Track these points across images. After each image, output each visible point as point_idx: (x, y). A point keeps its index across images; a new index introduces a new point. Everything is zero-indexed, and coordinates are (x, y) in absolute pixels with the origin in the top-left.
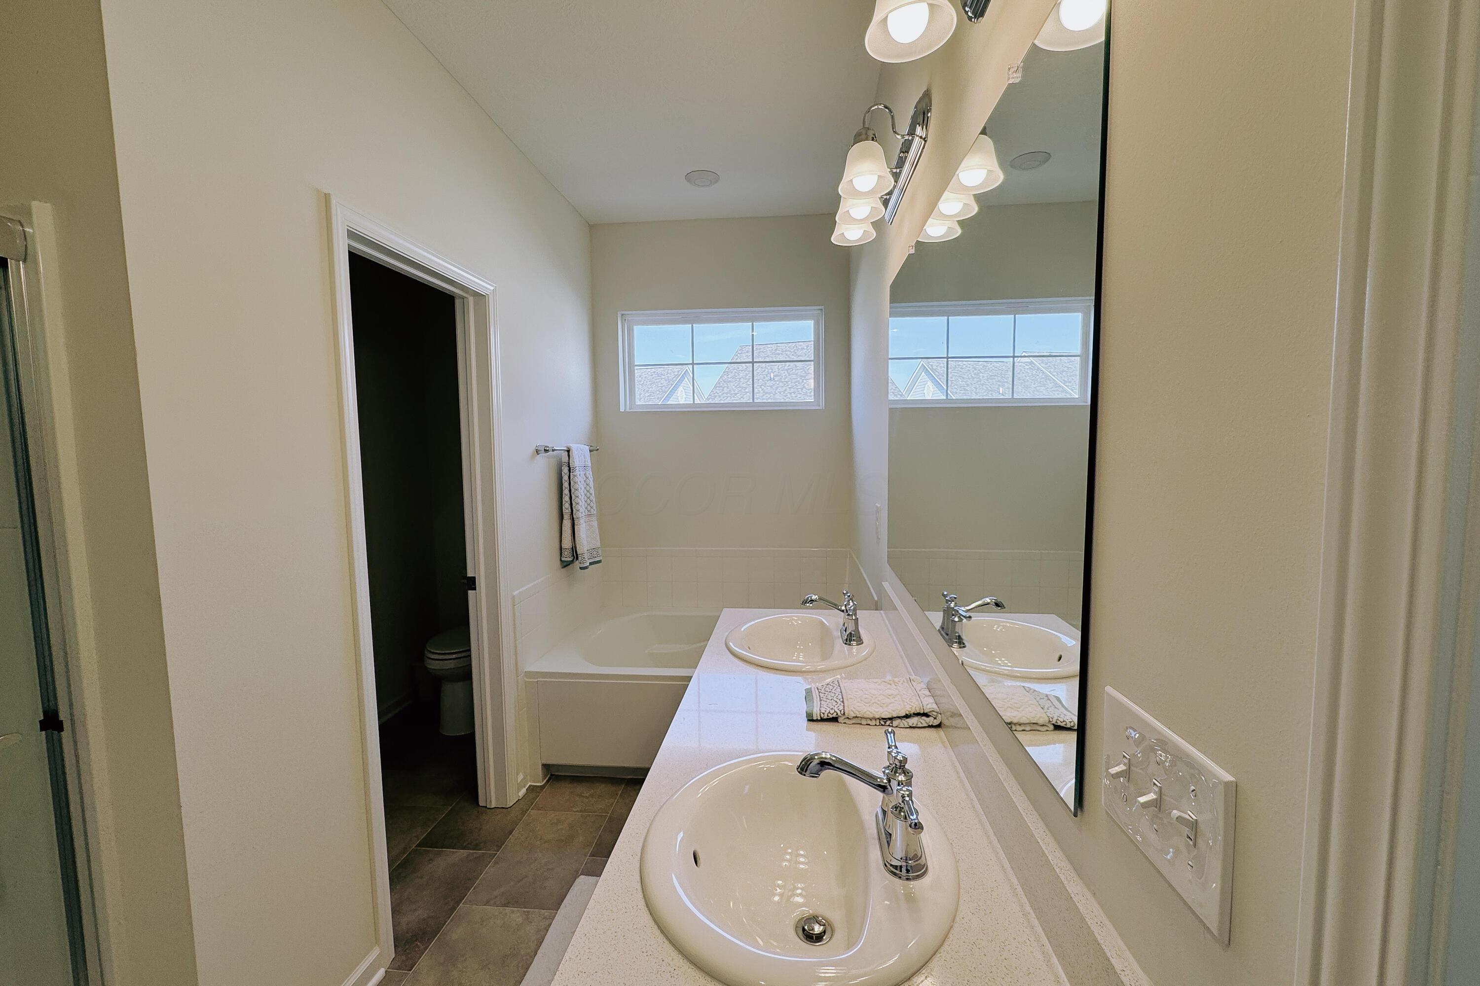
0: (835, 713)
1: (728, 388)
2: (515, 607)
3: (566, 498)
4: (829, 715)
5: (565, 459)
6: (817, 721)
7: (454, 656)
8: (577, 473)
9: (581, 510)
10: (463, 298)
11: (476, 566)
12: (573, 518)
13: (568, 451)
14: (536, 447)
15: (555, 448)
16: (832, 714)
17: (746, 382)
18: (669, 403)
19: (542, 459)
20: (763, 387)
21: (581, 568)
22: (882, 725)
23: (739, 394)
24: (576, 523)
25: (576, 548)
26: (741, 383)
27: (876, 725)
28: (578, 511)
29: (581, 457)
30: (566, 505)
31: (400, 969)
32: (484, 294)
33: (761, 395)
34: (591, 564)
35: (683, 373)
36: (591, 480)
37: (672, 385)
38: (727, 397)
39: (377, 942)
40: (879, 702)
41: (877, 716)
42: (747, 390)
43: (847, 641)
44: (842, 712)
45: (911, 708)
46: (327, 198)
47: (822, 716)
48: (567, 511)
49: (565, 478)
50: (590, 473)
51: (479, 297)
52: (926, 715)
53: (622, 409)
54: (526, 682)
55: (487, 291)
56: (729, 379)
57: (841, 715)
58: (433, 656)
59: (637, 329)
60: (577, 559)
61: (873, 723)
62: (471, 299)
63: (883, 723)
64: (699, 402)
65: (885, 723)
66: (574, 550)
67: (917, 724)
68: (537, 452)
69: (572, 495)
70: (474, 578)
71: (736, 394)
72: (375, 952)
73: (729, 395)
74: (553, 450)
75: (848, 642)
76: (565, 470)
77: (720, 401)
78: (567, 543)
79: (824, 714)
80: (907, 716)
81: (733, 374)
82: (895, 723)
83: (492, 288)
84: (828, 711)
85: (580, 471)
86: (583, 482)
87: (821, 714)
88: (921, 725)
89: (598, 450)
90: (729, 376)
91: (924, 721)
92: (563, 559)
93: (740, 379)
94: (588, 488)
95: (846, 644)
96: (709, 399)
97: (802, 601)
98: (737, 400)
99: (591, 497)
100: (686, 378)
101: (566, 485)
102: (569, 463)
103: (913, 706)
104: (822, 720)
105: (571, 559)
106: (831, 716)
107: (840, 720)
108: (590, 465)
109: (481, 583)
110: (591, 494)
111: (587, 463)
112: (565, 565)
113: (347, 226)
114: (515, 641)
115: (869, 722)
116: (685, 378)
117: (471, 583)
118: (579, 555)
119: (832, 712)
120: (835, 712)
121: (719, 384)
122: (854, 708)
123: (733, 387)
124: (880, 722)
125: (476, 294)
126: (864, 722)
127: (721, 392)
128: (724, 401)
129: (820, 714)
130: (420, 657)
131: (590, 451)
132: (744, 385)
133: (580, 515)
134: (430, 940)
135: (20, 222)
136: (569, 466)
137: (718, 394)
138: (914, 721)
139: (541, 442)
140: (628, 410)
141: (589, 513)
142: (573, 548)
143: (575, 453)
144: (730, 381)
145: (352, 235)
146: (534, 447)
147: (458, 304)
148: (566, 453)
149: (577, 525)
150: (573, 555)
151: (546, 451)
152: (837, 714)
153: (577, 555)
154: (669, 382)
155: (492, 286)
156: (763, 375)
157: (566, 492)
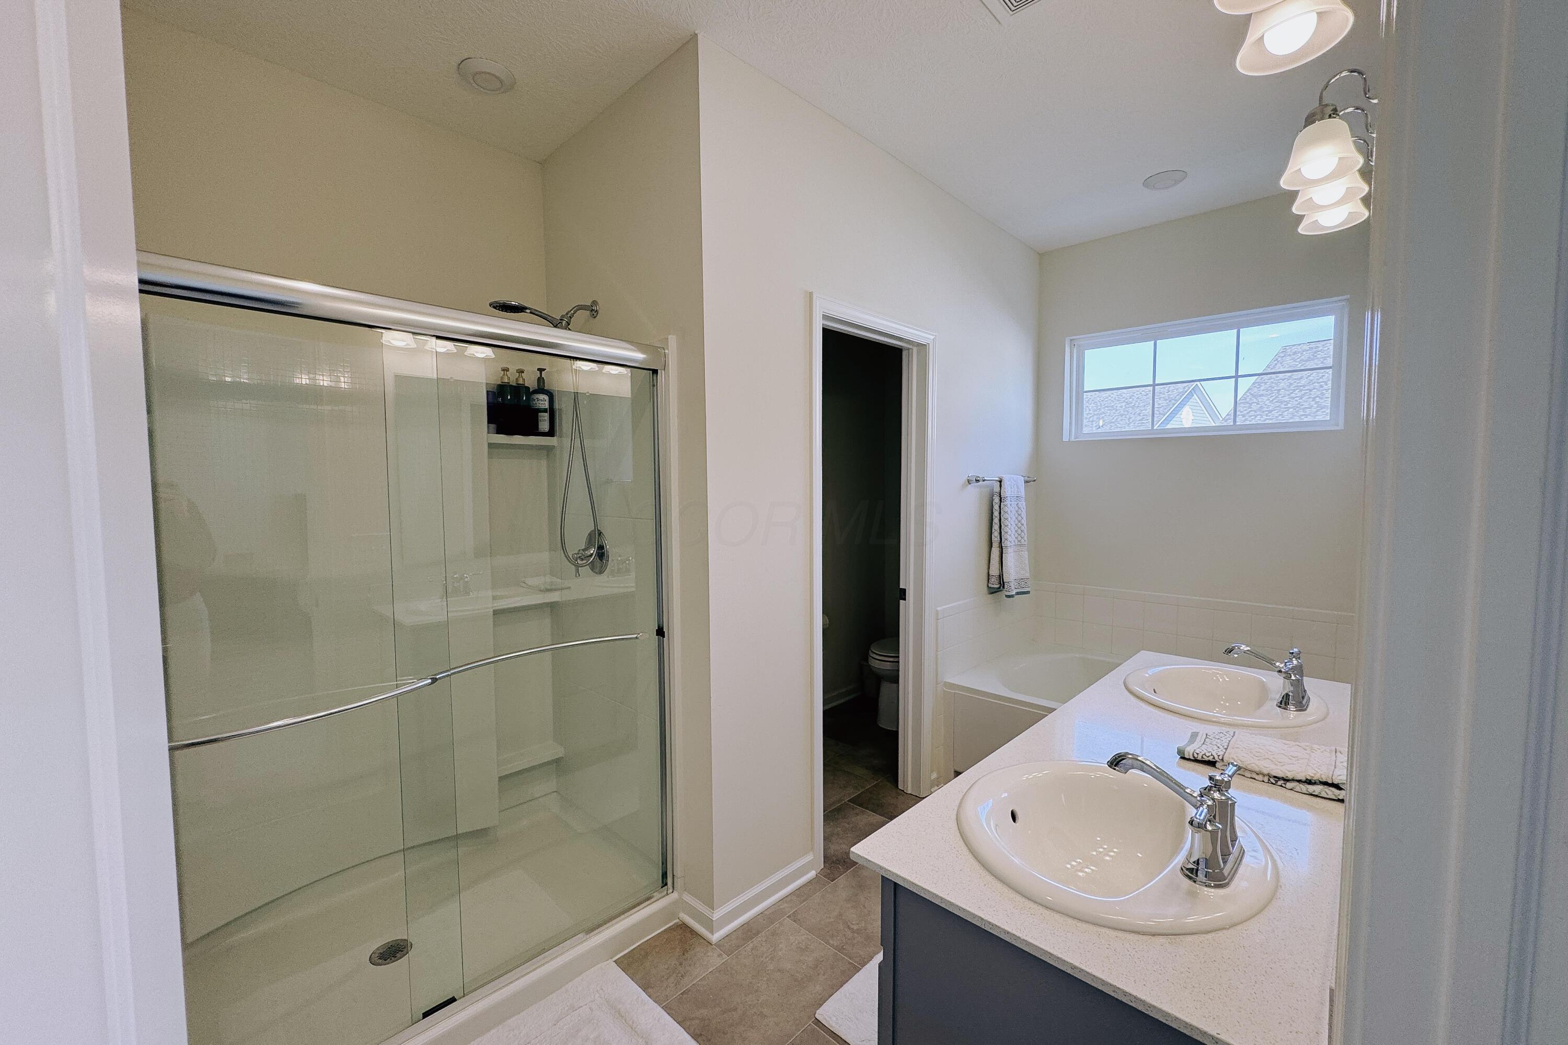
0: (1212, 757)
1: (1258, 404)
2: (939, 621)
3: (996, 527)
4: (1204, 756)
5: (997, 489)
6: (1189, 759)
7: (891, 659)
8: (1008, 502)
9: (1010, 539)
10: (908, 349)
11: (907, 580)
12: (1002, 547)
13: (1000, 482)
14: (968, 477)
15: (985, 478)
16: (1208, 757)
17: (1289, 395)
18: (1169, 426)
19: (973, 490)
20: (1318, 399)
21: (1006, 596)
22: (1272, 783)
23: (1276, 411)
24: (1004, 552)
25: (1002, 575)
26: (1280, 396)
27: (1263, 781)
28: (1006, 539)
29: (1014, 488)
30: (996, 534)
31: (825, 877)
32: (925, 344)
33: (1315, 410)
34: (1018, 593)
35: (1190, 390)
36: (1024, 511)
37: (1174, 404)
38: (1256, 416)
39: (812, 849)
40: (1273, 760)
41: (1266, 772)
42: (1289, 405)
43: (1281, 704)
44: (1221, 758)
45: (1315, 774)
46: (811, 294)
47: (1196, 755)
48: (996, 539)
49: (996, 507)
50: (1023, 504)
51: (922, 347)
52: (1337, 787)
53: (1065, 439)
54: (944, 691)
55: (927, 341)
56: (1262, 392)
57: (1218, 760)
58: (874, 656)
59: (1088, 353)
60: (1004, 587)
61: (1260, 778)
62: (915, 349)
63: (1274, 782)
64: (1214, 425)
65: (1277, 782)
66: (1001, 577)
67: (1320, 793)
68: (968, 482)
69: (1002, 524)
70: (905, 590)
71: (1270, 411)
72: (809, 857)
73: (1258, 413)
74: (984, 481)
75: (1283, 705)
76: (997, 500)
77: (1244, 421)
78: (995, 571)
79: (1198, 754)
80: (1309, 782)
81: (1267, 386)
82: (1289, 785)
83: (932, 337)
84: (1203, 753)
85: (1011, 501)
86: (1014, 512)
87: (1195, 754)
88: (1325, 796)
89: (1034, 481)
90: (1262, 388)
91: (1331, 792)
92: (990, 585)
93: (1279, 390)
94: (1020, 518)
95: (1280, 707)
96: (1228, 419)
97: (1226, 649)
98: (1272, 419)
99: (1023, 527)
100: (1195, 395)
101: (996, 514)
102: (1000, 493)
103: (1318, 772)
104: (1196, 761)
105: (997, 586)
106: (1207, 759)
107: (1217, 765)
108: (1023, 494)
109: (910, 595)
110: (1023, 525)
111: (1019, 493)
112: (992, 591)
113: (823, 312)
114: (937, 651)
115: (1254, 776)
116: (1193, 395)
117: (903, 594)
118: (1005, 583)
119: (1208, 754)
120: (1212, 755)
121: (1245, 399)
122: (1237, 757)
123: (1267, 402)
124: (1269, 780)
125: (919, 345)
126: (1248, 774)
127: (1246, 410)
128: (1250, 421)
129: (1193, 753)
130: (866, 658)
131: (1026, 482)
132: (1286, 399)
133: (1008, 544)
134: (848, 868)
135: (663, 348)
136: (1000, 496)
137: (1241, 412)
138: (1317, 789)
139: (972, 473)
140: (1073, 439)
141: (1019, 543)
142: (1000, 575)
143: (1006, 484)
144: (1262, 395)
145: (825, 317)
146: (966, 478)
147: (904, 354)
148: (999, 483)
149: (1005, 553)
150: (1000, 583)
151: (977, 481)
152: (1214, 758)
153: (1003, 583)
154: (1170, 401)
155: (933, 335)
156: (1319, 383)
157: (996, 520)
